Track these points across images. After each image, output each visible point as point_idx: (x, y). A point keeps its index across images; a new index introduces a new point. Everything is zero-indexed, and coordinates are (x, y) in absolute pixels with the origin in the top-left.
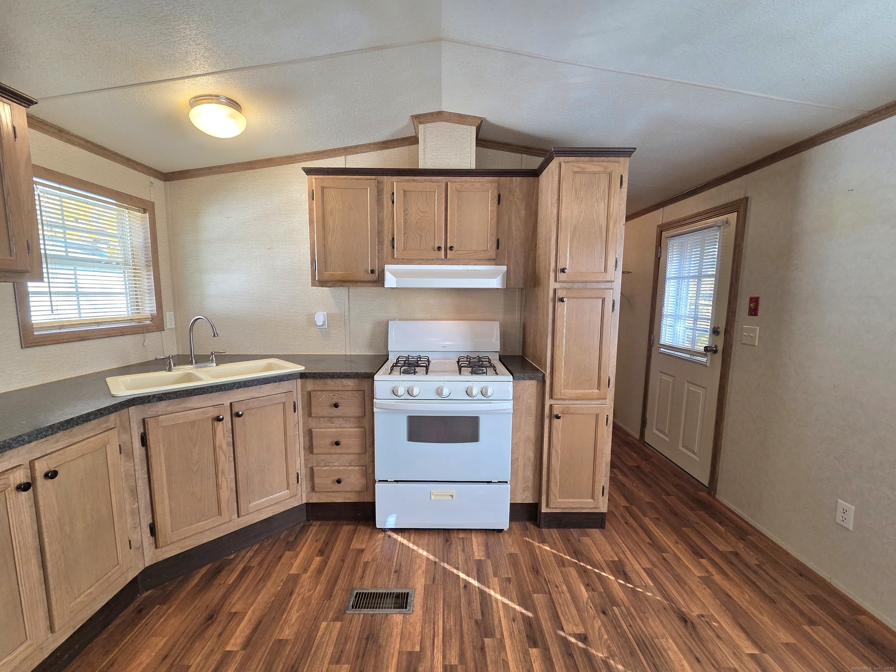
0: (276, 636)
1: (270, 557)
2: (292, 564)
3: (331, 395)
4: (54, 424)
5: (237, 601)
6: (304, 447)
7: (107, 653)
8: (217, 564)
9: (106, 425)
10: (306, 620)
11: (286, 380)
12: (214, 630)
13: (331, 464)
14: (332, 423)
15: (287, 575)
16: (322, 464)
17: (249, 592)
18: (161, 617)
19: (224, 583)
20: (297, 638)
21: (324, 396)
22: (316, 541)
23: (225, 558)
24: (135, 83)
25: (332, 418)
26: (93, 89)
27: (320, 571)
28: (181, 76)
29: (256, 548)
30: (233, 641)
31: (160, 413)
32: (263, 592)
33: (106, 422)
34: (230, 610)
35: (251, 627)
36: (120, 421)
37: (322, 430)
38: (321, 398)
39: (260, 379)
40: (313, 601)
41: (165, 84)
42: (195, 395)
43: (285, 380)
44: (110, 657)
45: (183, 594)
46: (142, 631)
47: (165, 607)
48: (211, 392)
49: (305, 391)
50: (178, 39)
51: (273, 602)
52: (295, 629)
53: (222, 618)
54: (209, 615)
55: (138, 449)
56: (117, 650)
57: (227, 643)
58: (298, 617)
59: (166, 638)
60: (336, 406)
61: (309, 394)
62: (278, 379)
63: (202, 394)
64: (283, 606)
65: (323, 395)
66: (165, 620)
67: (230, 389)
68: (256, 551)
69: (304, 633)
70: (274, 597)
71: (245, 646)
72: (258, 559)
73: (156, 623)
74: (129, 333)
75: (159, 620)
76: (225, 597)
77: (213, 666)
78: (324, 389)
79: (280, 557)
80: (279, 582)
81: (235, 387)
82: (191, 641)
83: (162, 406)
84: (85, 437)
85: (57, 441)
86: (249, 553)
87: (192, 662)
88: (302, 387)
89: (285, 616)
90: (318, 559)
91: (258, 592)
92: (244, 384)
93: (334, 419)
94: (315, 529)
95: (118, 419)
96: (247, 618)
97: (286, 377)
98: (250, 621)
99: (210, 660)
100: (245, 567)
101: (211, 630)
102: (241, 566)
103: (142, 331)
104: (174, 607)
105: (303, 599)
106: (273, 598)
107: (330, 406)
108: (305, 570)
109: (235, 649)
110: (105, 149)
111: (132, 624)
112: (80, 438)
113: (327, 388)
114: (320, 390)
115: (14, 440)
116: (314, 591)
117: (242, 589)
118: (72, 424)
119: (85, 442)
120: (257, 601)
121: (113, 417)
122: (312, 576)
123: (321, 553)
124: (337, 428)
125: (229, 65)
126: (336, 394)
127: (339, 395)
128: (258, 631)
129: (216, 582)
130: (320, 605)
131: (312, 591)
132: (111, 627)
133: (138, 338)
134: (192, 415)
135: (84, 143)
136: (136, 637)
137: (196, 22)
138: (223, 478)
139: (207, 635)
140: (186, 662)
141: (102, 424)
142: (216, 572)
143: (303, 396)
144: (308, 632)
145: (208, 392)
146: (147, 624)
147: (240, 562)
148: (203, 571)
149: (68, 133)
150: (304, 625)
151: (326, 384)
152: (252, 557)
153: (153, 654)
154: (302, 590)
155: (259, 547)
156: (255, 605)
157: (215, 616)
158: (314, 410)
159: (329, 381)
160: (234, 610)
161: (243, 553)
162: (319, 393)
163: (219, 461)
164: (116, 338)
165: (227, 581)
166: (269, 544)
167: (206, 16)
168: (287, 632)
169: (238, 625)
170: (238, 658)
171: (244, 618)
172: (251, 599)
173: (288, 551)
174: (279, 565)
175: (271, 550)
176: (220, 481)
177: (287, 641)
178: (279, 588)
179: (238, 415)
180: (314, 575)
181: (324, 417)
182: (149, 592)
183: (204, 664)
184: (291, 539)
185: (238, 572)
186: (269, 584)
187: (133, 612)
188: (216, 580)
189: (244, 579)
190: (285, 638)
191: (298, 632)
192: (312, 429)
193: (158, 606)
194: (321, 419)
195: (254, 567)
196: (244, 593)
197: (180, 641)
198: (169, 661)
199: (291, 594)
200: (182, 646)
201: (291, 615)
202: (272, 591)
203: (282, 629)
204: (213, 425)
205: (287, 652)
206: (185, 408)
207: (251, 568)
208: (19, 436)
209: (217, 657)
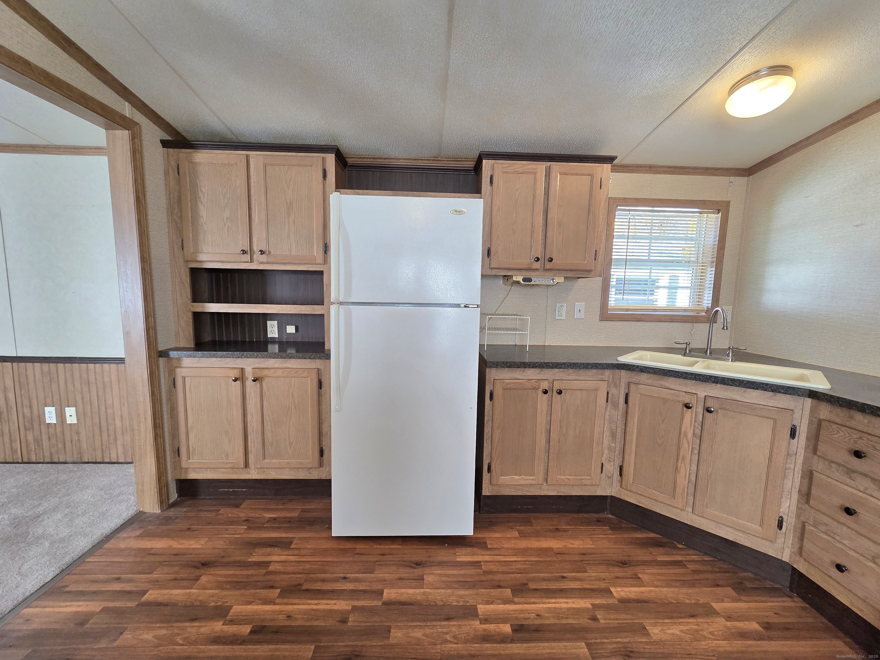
0: (646, 623)
1: (710, 576)
2: (722, 601)
3: (855, 436)
4: (566, 363)
5: (649, 574)
6: (800, 491)
7: (568, 524)
8: (665, 540)
9: (602, 377)
10: (679, 645)
11: (783, 393)
12: (617, 571)
13: (837, 538)
14: (851, 478)
15: (706, 601)
16: (823, 528)
17: (663, 578)
18: (603, 535)
19: (655, 555)
20: (657, 643)
21: (842, 433)
22: (776, 614)
23: (675, 542)
24: (675, 108)
25: (854, 472)
26: (653, 129)
27: (743, 635)
28: (706, 81)
29: (706, 559)
30: (619, 589)
31: (641, 382)
32: (673, 589)
33: (602, 375)
34: (640, 573)
35: (638, 597)
36: (613, 378)
37: (830, 480)
38: (836, 434)
39: (743, 381)
40: (703, 643)
41: (697, 94)
42: (670, 376)
43: (780, 392)
44: (568, 527)
45: (626, 536)
46: (589, 531)
47: (610, 532)
48: (685, 378)
49: (816, 418)
50: (683, 55)
51: (672, 603)
52: (665, 637)
53: (629, 571)
54: (625, 561)
55: (622, 404)
56: (573, 527)
57: (616, 586)
58: (677, 635)
59: (593, 546)
60: (858, 454)
61: (820, 422)
62: (770, 388)
63: (675, 377)
64: (675, 615)
65: (840, 431)
66: (604, 538)
67: (705, 381)
68: (703, 561)
69: (666, 648)
70: (676, 602)
71: (622, 601)
72: (697, 567)
73: (598, 535)
74: (679, 321)
75: (600, 535)
76: (644, 563)
77: (596, 587)
78: (848, 424)
79: (718, 585)
80: (693, 598)
81: (711, 380)
82: (601, 562)
83: (644, 377)
84: (587, 379)
85: (569, 375)
86: (696, 556)
87: (591, 571)
88: (813, 411)
89: (668, 621)
90: (755, 626)
91: (669, 586)
92: (721, 381)
93: (855, 474)
94: (792, 604)
95: (611, 376)
96: (643, 589)
97: (783, 388)
98: (642, 592)
99: (598, 582)
100: (681, 562)
101: (616, 569)
102: (679, 558)
103: (692, 321)
104: (615, 537)
105: (697, 631)
106: (674, 602)
107: (849, 451)
108: (729, 618)
109: (615, 594)
110: (685, 168)
111: (589, 523)
112: (583, 379)
113: (853, 424)
114: (840, 423)
115: (545, 364)
116: (716, 640)
117: (663, 571)
118: (576, 367)
119: (585, 381)
120: (662, 589)
121: (608, 373)
122: (729, 629)
123: (768, 626)
124: (859, 491)
125: (743, 39)
126: (864, 438)
127: (871, 441)
128: (639, 604)
129: (651, 549)
130: (707, 654)
131: (714, 637)
132: (581, 515)
133: (688, 325)
134: (664, 393)
135: (668, 169)
136: (585, 531)
137: (688, 32)
138: (683, 464)
139: (612, 569)
140: (588, 568)
141: (599, 375)
142: (658, 544)
143: (811, 422)
144: (670, 652)
145: (682, 377)
146: (594, 530)
147: (682, 555)
148: (652, 535)
149: (656, 167)
150: (673, 645)
151: (851, 417)
152: (693, 561)
153: (581, 547)
154: (706, 626)
155: (709, 561)
156: (657, 589)
157: (627, 566)
158: (821, 447)
159: (859, 416)
160: (640, 576)
161: (691, 552)
162: (835, 427)
163: (682, 446)
164: (666, 323)
165: (658, 556)
166: (721, 568)
167: (692, 21)
168: (656, 631)
169: (633, 586)
170: (610, 601)
171: (640, 587)
172: (659, 583)
173: (733, 589)
174: (710, 589)
175: (716, 572)
176: (679, 465)
177: (648, 635)
178: (687, 601)
179: (710, 412)
180: (734, 630)
181: (839, 464)
182: (613, 517)
183: (593, 580)
184: (749, 585)
185: (673, 559)
186: (684, 590)
187: (596, 518)
188: (652, 548)
189: (670, 567)
190: (650, 631)
191: (662, 642)
192: (814, 472)
193: (608, 528)
194: (833, 465)
195: (688, 568)
196: (658, 574)
197: (596, 555)
198: (582, 557)
199: (693, 616)
200: (595, 559)
201: (673, 627)
202: (680, 597)
203: (655, 625)
204: (683, 410)
205: (640, 640)
206: (661, 385)
207: (685, 566)
208: (548, 363)
209: (603, 585)
